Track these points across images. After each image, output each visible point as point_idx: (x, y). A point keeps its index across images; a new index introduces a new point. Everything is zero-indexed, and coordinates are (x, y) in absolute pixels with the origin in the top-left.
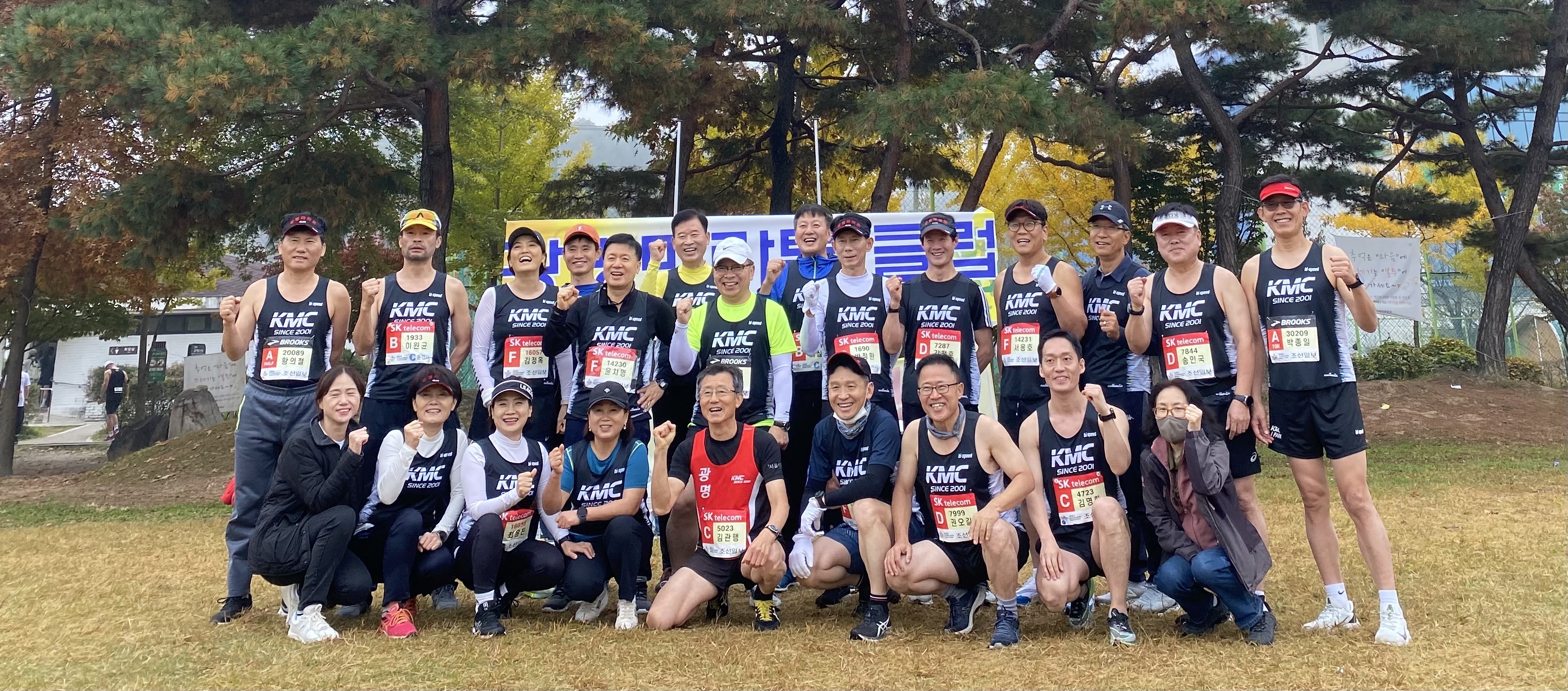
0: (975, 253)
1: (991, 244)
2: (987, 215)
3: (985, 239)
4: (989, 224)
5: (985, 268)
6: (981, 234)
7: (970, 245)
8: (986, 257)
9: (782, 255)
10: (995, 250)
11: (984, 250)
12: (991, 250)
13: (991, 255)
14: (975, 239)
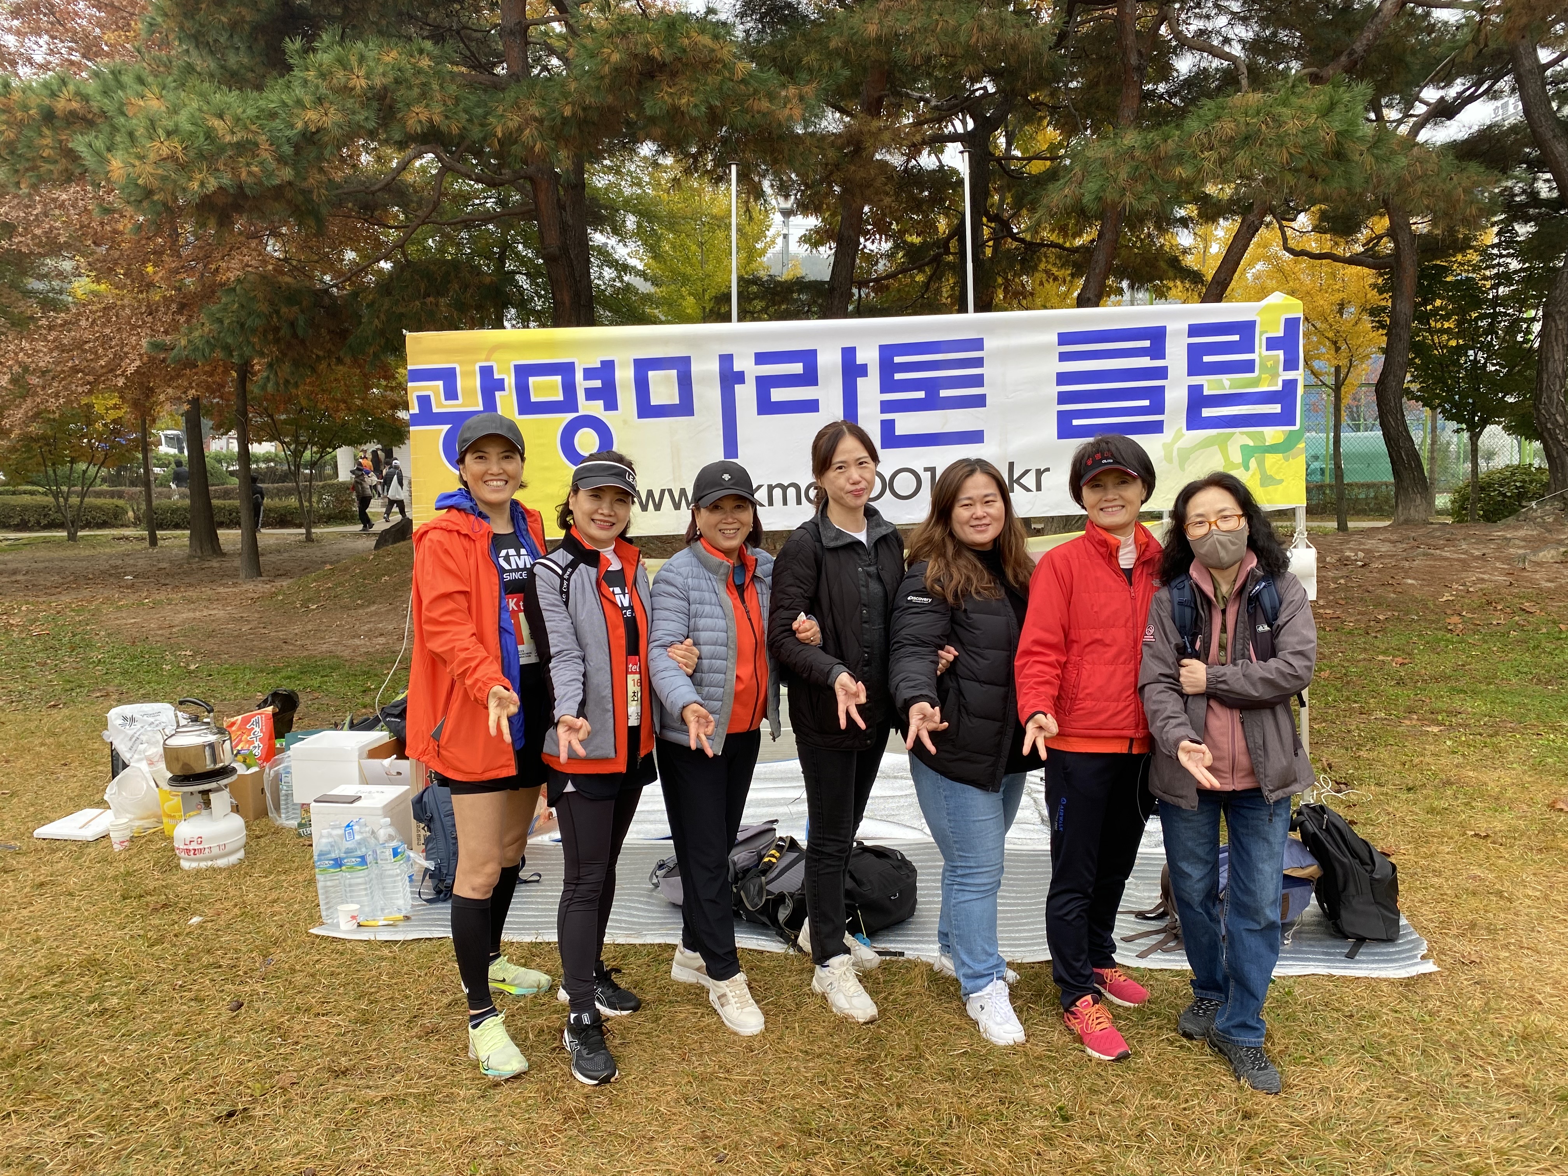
0: (1257, 382)
1: (1290, 364)
2: (1288, 307)
3: (1281, 353)
4: (1291, 324)
5: (1276, 408)
6: (1272, 344)
7: (1248, 366)
8: (1279, 387)
9: (883, 391)
10: (1299, 375)
11: (1275, 375)
12: (1290, 375)
13: (1290, 385)
14: (1260, 353)
